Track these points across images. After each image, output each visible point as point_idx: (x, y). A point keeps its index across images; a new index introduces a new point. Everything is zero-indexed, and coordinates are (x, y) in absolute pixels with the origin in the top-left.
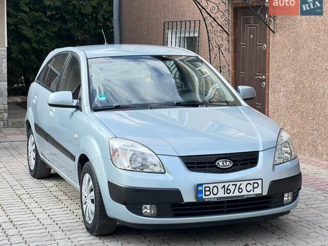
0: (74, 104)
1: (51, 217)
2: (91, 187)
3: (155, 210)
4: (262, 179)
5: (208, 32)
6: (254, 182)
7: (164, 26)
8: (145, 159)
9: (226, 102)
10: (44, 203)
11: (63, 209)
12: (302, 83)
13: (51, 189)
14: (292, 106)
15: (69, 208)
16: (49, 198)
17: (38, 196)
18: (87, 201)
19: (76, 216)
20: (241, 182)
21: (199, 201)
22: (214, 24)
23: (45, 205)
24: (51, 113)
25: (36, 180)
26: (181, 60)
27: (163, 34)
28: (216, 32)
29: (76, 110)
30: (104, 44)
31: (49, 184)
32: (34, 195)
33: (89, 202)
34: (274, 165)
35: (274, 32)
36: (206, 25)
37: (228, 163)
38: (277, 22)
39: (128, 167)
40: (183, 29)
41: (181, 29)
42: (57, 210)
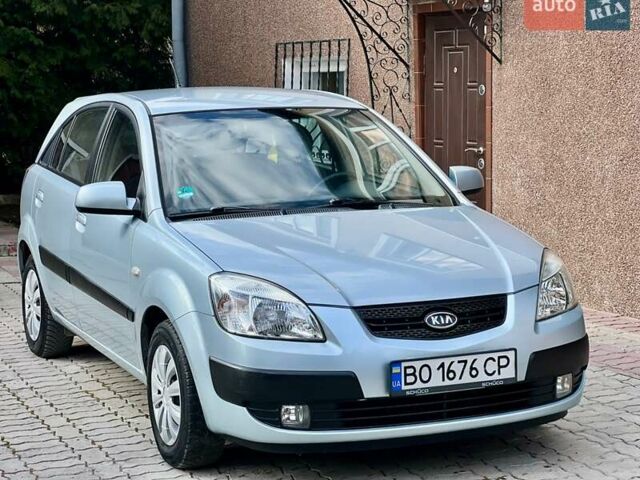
0: (131, 207)
1: (85, 433)
2: (173, 371)
3: (307, 415)
4: (515, 350)
5: (368, 63)
6: (500, 354)
7: (277, 51)
8: (282, 314)
9: (423, 198)
10: (67, 406)
11: (107, 418)
12: (559, 159)
13: (76, 378)
14: (539, 204)
15: (119, 416)
16: (75, 396)
17: (51, 393)
18: (164, 400)
19: (137, 430)
20: (475, 357)
21: (393, 395)
22: (381, 47)
23: (70, 411)
24: (78, 225)
25: (44, 360)
26: (324, 116)
27: (274, 68)
28: (384, 62)
29: (134, 219)
30: (174, 87)
31: (72, 367)
32: (43, 390)
33: (168, 402)
34: (537, 321)
35: (500, 61)
36: (365, 48)
37: (448, 318)
38: (507, 40)
39: (251, 329)
40: (315, 57)
41: (311, 56)
42: (95, 420)
